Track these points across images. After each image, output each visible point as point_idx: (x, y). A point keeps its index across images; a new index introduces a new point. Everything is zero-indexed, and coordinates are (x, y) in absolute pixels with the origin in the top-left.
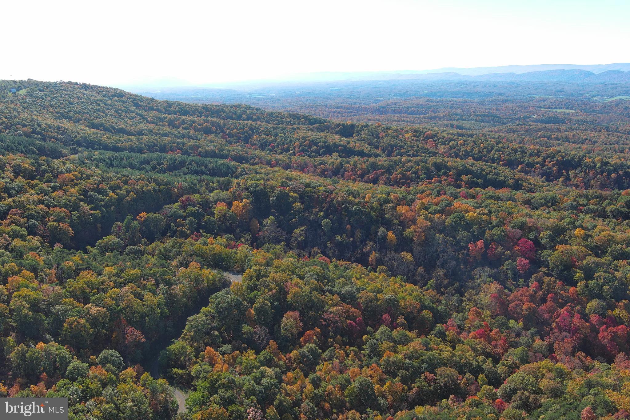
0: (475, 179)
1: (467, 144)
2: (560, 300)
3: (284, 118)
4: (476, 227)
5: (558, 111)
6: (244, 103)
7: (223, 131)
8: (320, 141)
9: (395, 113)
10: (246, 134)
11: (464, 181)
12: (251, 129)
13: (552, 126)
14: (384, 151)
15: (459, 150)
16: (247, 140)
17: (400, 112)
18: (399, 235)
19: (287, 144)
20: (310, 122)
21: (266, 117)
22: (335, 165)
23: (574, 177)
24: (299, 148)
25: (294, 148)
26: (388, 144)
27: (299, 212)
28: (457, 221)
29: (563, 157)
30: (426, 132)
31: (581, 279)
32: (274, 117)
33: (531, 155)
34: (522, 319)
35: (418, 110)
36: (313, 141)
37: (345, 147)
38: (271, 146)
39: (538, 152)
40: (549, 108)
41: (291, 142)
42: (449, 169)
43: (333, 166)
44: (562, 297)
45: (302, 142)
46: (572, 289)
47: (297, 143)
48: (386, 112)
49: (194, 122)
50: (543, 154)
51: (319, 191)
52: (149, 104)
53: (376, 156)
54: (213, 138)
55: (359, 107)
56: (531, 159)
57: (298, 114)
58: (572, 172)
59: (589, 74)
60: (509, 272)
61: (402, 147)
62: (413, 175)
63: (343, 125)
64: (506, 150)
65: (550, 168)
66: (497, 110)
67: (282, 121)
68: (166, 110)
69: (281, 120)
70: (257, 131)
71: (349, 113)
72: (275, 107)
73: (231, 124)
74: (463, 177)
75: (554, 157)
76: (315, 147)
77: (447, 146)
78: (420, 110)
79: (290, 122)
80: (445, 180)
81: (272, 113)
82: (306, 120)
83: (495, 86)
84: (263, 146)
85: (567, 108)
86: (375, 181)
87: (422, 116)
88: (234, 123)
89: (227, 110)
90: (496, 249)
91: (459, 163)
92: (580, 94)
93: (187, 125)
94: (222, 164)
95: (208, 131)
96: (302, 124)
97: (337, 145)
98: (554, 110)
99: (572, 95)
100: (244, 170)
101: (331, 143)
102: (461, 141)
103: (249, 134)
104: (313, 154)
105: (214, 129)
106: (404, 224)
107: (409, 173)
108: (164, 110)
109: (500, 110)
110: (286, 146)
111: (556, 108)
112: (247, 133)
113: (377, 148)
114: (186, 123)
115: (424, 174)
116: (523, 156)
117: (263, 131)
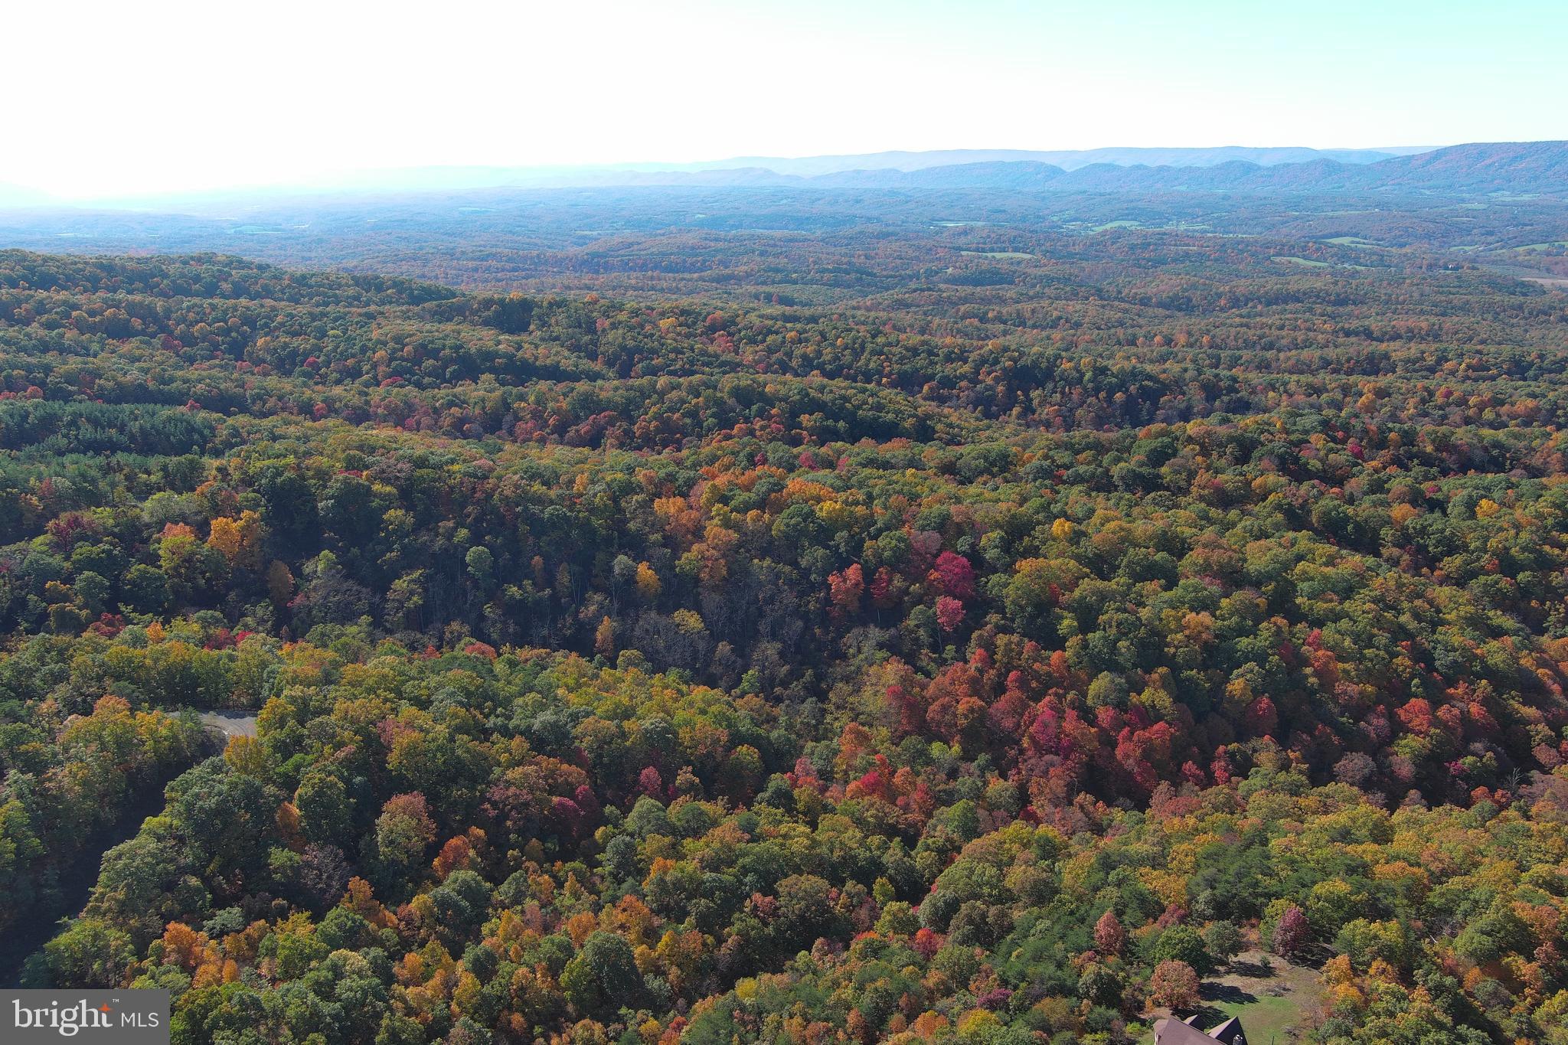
0: (830, 422)
1: (807, 340)
2: (1034, 684)
3: (340, 286)
4: (841, 536)
5: (998, 255)
6: (222, 252)
7: (163, 329)
8: (444, 346)
9: (631, 269)
10: (234, 334)
11: (806, 429)
12: (250, 321)
13: (987, 291)
14: (610, 363)
15: (789, 355)
16: (237, 350)
17: (643, 267)
18: (665, 569)
19: (353, 356)
20: (411, 296)
21: (289, 286)
22: (488, 405)
23: (1041, 404)
24: (388, 366)
25: (375, 366)
26: (620, 346)
27: (401, 532)
28: (798, 524)
29: (1015, 361)
30: (708, 314)
31: (1073, 632)
32: (311, 287)
33: (949, 359)
34: (958, 737)
35: (685, 261)
36: (423, 346)
37: (511, 357)
38: (310, 365)
39: (962, 352)
40: (977, 250)
41: (364, 350)
42: (770, 401)
43: (484, 408)
44: (1037, 676)
45: (394, 351)
46: (1055, 656)
47: (380, 354)
48: (608, 268)
49: (76, 307)
50: (973, 356)
51: (451, 474)
53: (593, 377)
55: (538, 256)
56: (949, 369)
57: (378, 277)
58: (1035, 394)
59: (1054, 172)
60: (921, 632)
61: (654, 352)
62: (688, 421)
63: (502, 302)
64: (894, 349)
65: (991, 388)
66: (867, 257)
67: (335, 296)
69: (331, 293)
70: (266, 325)
71: (514, 270)
72: (310, 259)
73: (189, 309)
74: (804, 419)
75: (996, 362)
76: (431, 362)
77: (761, 347)
78: (689, 261)
79: (357, 298)
80: (763, 428)
81: (304, 277)
82: (400, 292)
83: (858, 202)
84: (286, 363)
85: (1016, 250)
86: (594, 441)
87: (696, 275)
88: (195, 305)
89: (172, 270)
90: (890, 581)
91: (789, 385)
92: (1039, 217)
93: (55, 316)
94: (169, 419)
95: (119, 331)
96: (391, 303)
97: (489, 353)
98: (990, 255)
99: (1024, 219)
100: (236, 433)
101: (473, 350)
102: (793, 334)
103: (243, 334)
104: (427, 380)
105: (137, 323)
106: (674, 543)
107: (677, 415)
109: (873, 258)
110: (350, 362)
111: (992, 250)
112: (238, 332)
113: (593, 356)
114: (49, 311)
115: (713, 415)
116: (932, 363)
117: (282, 324)
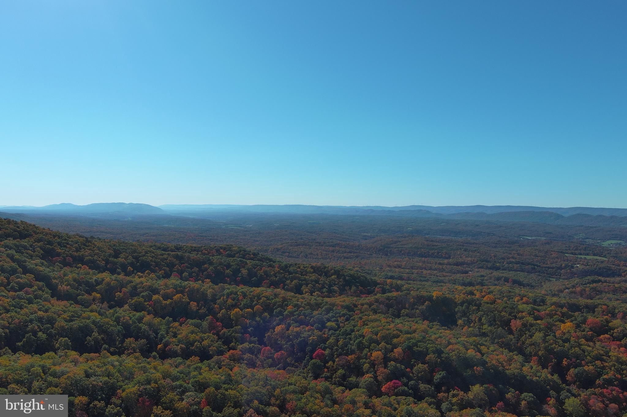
3: (307, 273)
7: (211, 311)
8: (428, 349)
10: (258, 319)
12: (268, 308)
19: (353, 352)
21: (279, 272)
24: (386, 367)
25: (373, 365)
32: (290, 273)
36: (410, 348)
41: (361, 347)
45: (387, 351)
47: (376, 353)
49: (155, 291)
52: (77, 250)
54: (192, 332)
57: (325, 267)
67: (305, 280)
68: (107, 262)
69: (303, 278)
70: (280, 313)
73: (228, 295)
76: (420, 365)
81: (286, 266)
88: (231, 293)
93: (141, 300)
108: (103, 263)
112: (260, 317)
114: (138, 295)
117: (292, 314)
